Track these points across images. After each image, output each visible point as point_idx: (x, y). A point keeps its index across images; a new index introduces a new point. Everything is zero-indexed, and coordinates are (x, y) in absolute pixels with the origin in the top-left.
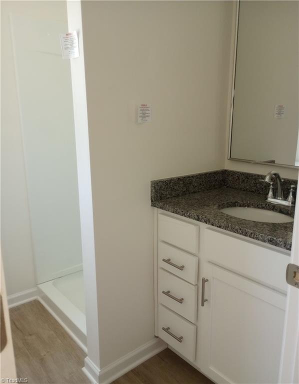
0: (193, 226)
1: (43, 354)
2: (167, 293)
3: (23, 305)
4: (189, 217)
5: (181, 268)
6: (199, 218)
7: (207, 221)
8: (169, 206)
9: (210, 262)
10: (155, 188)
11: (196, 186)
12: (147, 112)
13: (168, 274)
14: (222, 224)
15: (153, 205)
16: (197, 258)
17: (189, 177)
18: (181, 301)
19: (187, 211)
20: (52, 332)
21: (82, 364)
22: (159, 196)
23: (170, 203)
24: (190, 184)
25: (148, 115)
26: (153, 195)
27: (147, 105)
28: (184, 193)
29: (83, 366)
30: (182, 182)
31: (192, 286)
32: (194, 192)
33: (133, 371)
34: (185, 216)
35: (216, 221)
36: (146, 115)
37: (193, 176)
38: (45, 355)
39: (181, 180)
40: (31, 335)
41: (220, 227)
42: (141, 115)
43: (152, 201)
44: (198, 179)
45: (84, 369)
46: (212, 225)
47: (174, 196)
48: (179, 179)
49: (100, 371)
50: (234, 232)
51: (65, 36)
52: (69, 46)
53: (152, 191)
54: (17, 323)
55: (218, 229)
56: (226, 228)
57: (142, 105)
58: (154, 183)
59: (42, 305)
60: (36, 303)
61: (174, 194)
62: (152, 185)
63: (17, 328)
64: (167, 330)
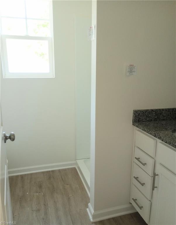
0: (153, 140)
1: (70, 196)
2: (136, 178)
3: (68, 169)
4: (150, 134)
5: (144, 164)
6: (155, 135)
7: (160, 138)
8: (141, 126)
9: (160, 164)
10: (135, 114)
11: (165, 116)
12: (133, 69)
13: (138, 167)
14: (168, 141)
15: (133, 124)
16: (154, 160)
17: (160, 110)
18: (143, 184)
19: (150, 130)
20: (77, 186)
21: (87, 206)
22: (137, 119)
23: (143, 124)
24: (161, 114)
25: (134, 71)
26: (134, 118)
27: (133, 65)
28: (155, 120)
29: (87, 208)
30: (155, 113)
31: (150, 177)
32: (164, 120)
33: (113, 218)
34: (149, 133)
35: (165, 138)
36: (133, 71)
37: (163, 110)
38: (71, 197)
39: (154, 111)
40: (67, 184)
41: (166, 142)
42: (130, 71)
43: (133, 122)
44: (166, 112)
45: (88, 209)
46: (162, 141)
47: (148, 121)
48: (152, 110)
49: (94, 212)
50: (174, 147)
51: (90, 28)
52: (91, 34)
53: (133, 116)
54: (63, 177)
55: (165, 143)
56: (170, 144)
57: (130, 65)
58: (135, 112)
59: (77, 171)
60: (74, 169)
61: (148, 119)
62: (133, 112)
63: (63, 180)
64: (135, 200)
